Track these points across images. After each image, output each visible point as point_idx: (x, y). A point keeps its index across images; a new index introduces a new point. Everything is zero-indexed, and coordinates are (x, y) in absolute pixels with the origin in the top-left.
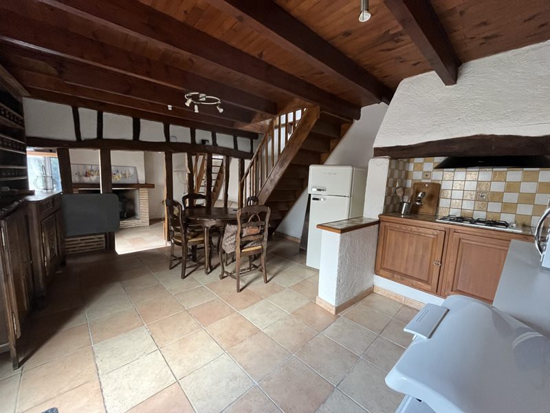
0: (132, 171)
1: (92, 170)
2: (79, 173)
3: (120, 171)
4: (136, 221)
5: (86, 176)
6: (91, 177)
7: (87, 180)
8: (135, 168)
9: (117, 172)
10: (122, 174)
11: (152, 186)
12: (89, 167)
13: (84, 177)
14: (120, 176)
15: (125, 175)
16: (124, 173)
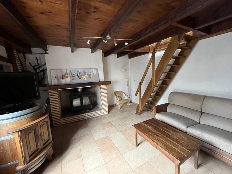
0: (95, 72)
1: (67, 74)
2: (58, 77)
3: (86, 72)
4: (99, 111)
5: (63, 78)
6: (67, 79)
7: (63, 82)
8: (97, 69)
9: (85, 73)
10: (88, 74)
11: (109, 83)
12: (65, 71)
13: (61, 79)
14: (87, 77)
15: (90, 75)
16: (89, 74)
